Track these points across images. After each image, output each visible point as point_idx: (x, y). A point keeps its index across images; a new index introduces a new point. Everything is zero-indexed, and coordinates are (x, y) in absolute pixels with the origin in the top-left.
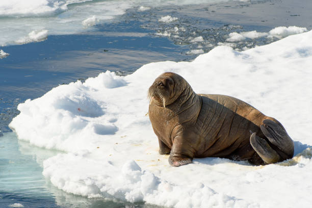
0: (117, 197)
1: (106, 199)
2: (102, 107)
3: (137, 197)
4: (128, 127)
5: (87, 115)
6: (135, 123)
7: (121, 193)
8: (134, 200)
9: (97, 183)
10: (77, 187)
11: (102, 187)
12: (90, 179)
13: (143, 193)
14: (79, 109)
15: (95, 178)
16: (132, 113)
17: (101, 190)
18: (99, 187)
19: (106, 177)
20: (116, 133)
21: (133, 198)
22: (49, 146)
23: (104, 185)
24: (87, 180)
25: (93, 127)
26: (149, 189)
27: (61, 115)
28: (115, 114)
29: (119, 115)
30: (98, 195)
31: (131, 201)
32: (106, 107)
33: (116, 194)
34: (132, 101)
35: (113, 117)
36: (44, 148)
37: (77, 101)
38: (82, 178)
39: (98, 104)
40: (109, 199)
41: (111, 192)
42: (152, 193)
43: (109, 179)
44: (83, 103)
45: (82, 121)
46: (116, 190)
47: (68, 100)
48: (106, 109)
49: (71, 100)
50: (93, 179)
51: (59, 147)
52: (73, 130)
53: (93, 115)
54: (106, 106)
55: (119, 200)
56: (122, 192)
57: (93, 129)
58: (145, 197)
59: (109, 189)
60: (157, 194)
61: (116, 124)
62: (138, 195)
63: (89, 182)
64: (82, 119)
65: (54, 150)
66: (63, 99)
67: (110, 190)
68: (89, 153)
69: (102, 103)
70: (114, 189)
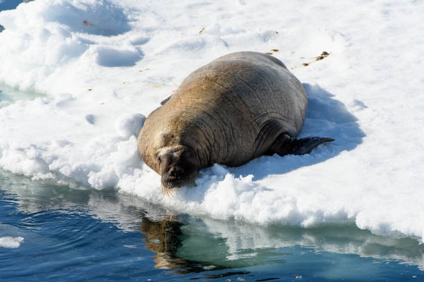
0: (77, 179)
1: (59, 182)
2: (129, 17)
3: (107, 179)
4: (161, 53)
5: (98, 32)
6: (176, 46)
7: (81, 174)
8: (101, 184)
9: (44, 155)
10: (20, 160)
11: (51, 162)
12: (35, 147)
13: (118, 174)
14: (85, 22)
15: (44, 146)
16: (177, 29)
17: (51, 167)
18: (47, 162)
19: (64, 143)
20: (137, 63)
21: (101, 181)
22: (24, 86)
23: (55, 158)
24: (29, 149)
25: (97, 54)
26: (128, 167)
27: (46, 33)
28: (148, 30)
29: (156, 32)
30: (49, 175)
31: (97, 187)
32: (136, 18)
33: (73, 173)
34: (190, 7)
35: (144, 36)
36: (17, 89)
37: (85, 8)
38: (22, 146)
39: (124, 12)
40: (65, 183)
41: (65, 171)
42: (132, 174)
43: (67, 147)
44: (94, 11)
45: (79, 42)
46: (74, 167)
47: (68, 7)
48: (135, 21)
49: (72, 7)
50: (40, 149)
51: (40, 87)
52: (64, 58)
53: (109, 32)
54: (138, 15)
55: (79, 184)
56: (84, 170)
57: (95, 57)
58: (120, 180)
59: (63, 166)
60: (140, 176)
61: (143, 47)
62: (109, 176)
63: (32, 153)
64: (80, 39)
65: (32, 93)
66: (59, 5)
67: (65, 167)
68: (72, 99)
69: (132, 10)
70: (70, 166)
